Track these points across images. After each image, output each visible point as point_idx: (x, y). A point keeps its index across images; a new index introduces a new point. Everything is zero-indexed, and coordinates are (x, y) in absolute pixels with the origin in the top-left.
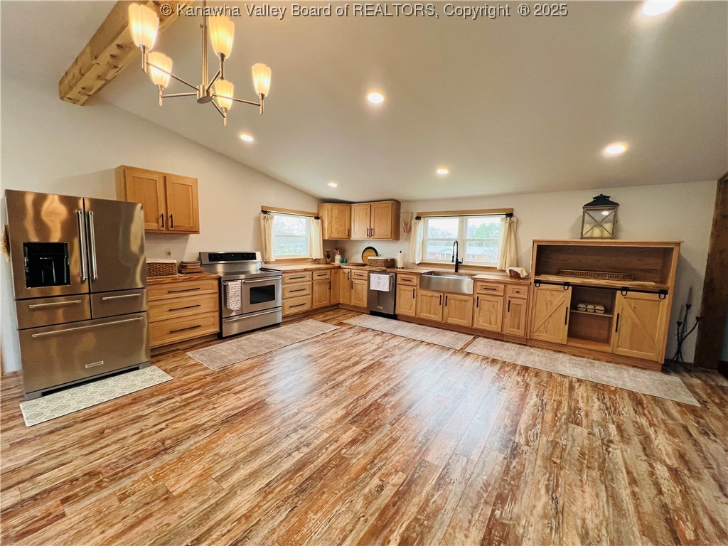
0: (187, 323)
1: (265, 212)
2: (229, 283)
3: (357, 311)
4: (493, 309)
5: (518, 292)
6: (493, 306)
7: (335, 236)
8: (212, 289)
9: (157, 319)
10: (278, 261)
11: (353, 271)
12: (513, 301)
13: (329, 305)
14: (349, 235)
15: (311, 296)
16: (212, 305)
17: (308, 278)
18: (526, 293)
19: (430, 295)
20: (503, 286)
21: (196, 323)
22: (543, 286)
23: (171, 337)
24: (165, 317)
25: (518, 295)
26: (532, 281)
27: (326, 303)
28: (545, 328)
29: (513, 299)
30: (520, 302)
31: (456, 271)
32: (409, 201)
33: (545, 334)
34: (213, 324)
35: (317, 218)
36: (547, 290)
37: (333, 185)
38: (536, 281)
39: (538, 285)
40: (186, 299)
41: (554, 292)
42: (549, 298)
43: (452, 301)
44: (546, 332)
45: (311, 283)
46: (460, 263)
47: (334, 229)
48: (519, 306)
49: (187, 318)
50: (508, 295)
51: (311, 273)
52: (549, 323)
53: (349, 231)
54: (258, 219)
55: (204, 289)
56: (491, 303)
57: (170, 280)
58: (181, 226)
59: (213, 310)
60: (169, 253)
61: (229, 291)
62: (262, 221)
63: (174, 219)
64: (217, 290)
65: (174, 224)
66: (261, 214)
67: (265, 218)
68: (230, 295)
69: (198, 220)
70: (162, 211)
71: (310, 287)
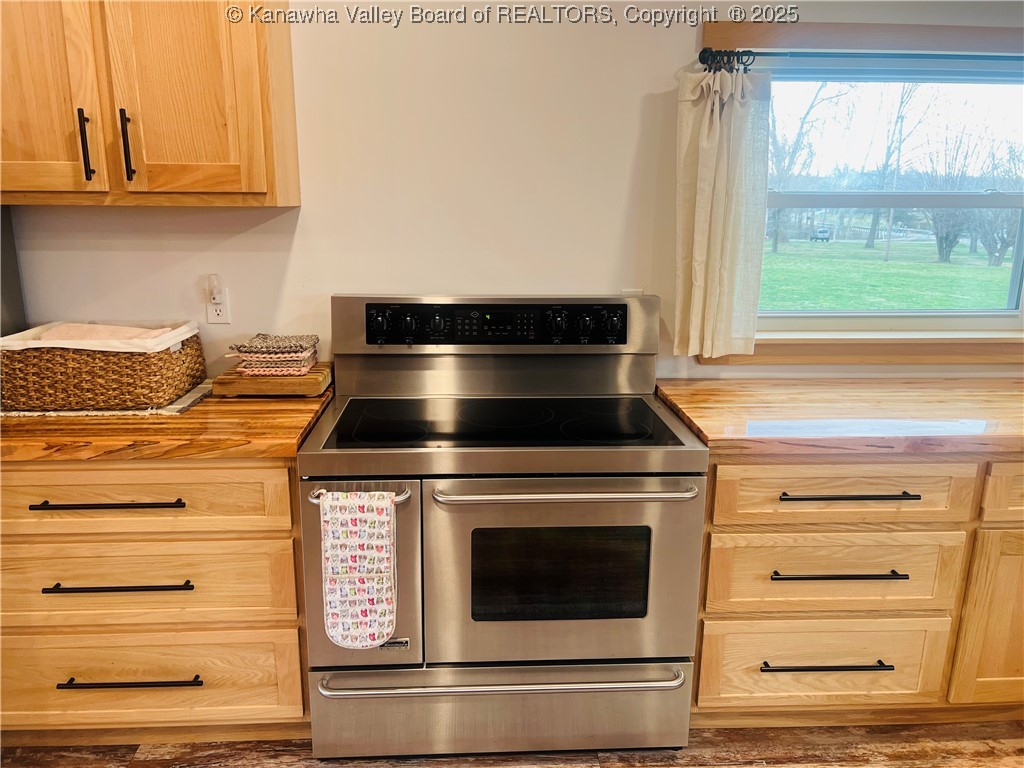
0: (137, 655)
16: (264, 588)
45: (955, 539)
49: (142, 636)
54: (663, 110)
55: (213, 508)
58: (184, 169)
59: (266, 611)
60: (211, 297)
61: (327, 543)
62: (688, 116)
63: (138, 131)
64: (286, 522)
65: (143, 158)
66: (690, 69)
67: (704, 93)
68: (328, 567)
69: (267, 135)
70: (89, 100)
71: (944, 564)
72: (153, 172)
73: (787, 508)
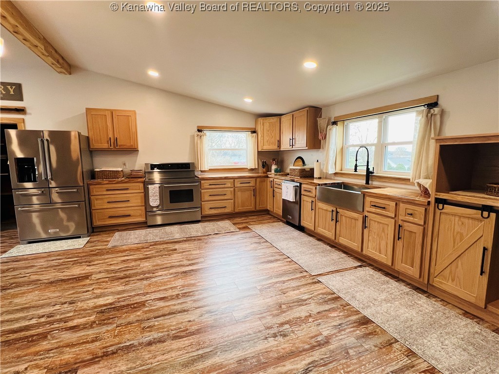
0: (121, 212)
1: (199, 131)
2: (150, 186)
3: (275, 218)
4: (383, 234)
5: (411, 214)
6: (383, 229)
7: (267, 147)
8: (139, 189)
9: (101, 207)
10: (211, 170)
11: (275, 180)
12: (407, 226)
13: (253, 210)
14: (279, 146)
15: (232, 201)
16: (139, 201)
17: (229, 185)
18: (423, 217)
19: (325, 208)
20: (393, 204)
21: (128, 213)
22: (448, 208)
23: (110, 221)
24: (105, 207)
25: (411, 219)
26: (432, 200)
27: (251, 208)
28: (451, 272)
29: (406, 224)
30: (413, 228)
31: (367, 183)
32: (328, 106)
33: (450, 283)
34: (141, 215)
35: (254, 132)
36: (454, 215)
37: (248, 100)
38: (438, 201)
39: (441, 206)
40: (120, 196)
41: (466, 221)
42: (457, 228)
43: (344, 217)
44: (453, 280)
45: (232, 189)
46: (372, 173)
47: (265, 141)
48: (413, 234)
49: (121, 209)
50: (401, 218)
51: (232, 180)
52: (457, 267)
53: (279, 142)
54: (193, 137)
55: (132, 190)
56: (381, 225)
57: (107, 182)
58: (124, 145)
59: (140, 204)
60: (125, 164)
61: (150, 192)
62: (196, 138)
63: (118, 140)
64: (143, 191)
65: (119, 143)
66: (196, 132)
67: (198, 135)
68: (150, 195)
69: (137, 140)
70: (111, 135)
71: (231, 193)
72: (120, 146)
73: (210, 186)
